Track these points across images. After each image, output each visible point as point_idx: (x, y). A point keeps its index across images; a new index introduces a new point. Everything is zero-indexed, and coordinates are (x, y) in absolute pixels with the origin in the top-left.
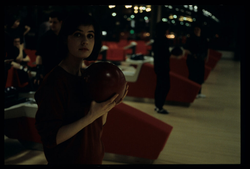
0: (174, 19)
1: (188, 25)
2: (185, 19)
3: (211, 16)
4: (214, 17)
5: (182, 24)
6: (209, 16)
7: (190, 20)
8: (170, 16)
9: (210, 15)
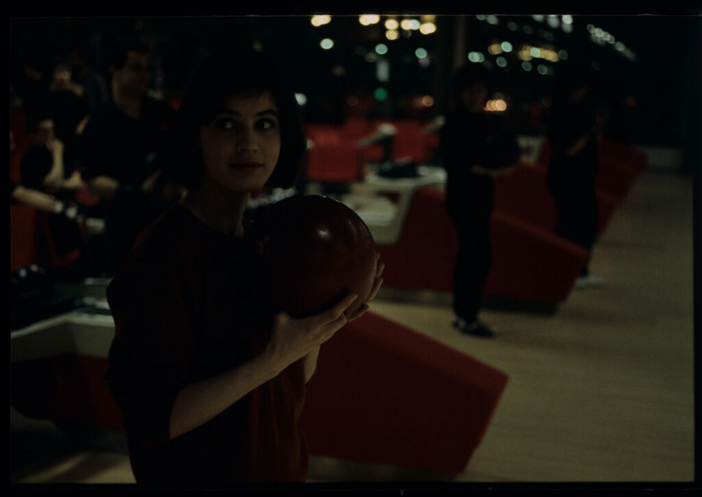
0: (504, 54)
1: (544, 71)
2: (536, 52)
3: (612, 43)
4: (620, 47)
5: (528, 68)
6: (607, 43)
7: (551, 56)
8: (491, 44)
9: (611, 40)
